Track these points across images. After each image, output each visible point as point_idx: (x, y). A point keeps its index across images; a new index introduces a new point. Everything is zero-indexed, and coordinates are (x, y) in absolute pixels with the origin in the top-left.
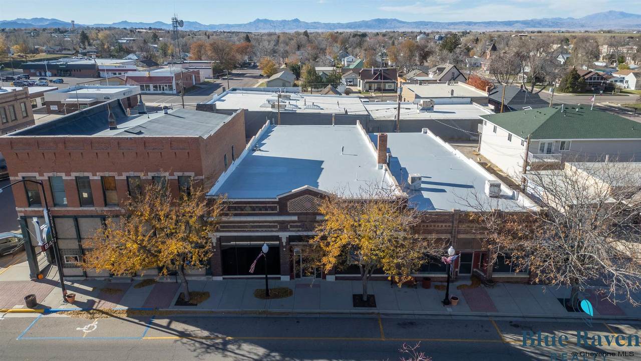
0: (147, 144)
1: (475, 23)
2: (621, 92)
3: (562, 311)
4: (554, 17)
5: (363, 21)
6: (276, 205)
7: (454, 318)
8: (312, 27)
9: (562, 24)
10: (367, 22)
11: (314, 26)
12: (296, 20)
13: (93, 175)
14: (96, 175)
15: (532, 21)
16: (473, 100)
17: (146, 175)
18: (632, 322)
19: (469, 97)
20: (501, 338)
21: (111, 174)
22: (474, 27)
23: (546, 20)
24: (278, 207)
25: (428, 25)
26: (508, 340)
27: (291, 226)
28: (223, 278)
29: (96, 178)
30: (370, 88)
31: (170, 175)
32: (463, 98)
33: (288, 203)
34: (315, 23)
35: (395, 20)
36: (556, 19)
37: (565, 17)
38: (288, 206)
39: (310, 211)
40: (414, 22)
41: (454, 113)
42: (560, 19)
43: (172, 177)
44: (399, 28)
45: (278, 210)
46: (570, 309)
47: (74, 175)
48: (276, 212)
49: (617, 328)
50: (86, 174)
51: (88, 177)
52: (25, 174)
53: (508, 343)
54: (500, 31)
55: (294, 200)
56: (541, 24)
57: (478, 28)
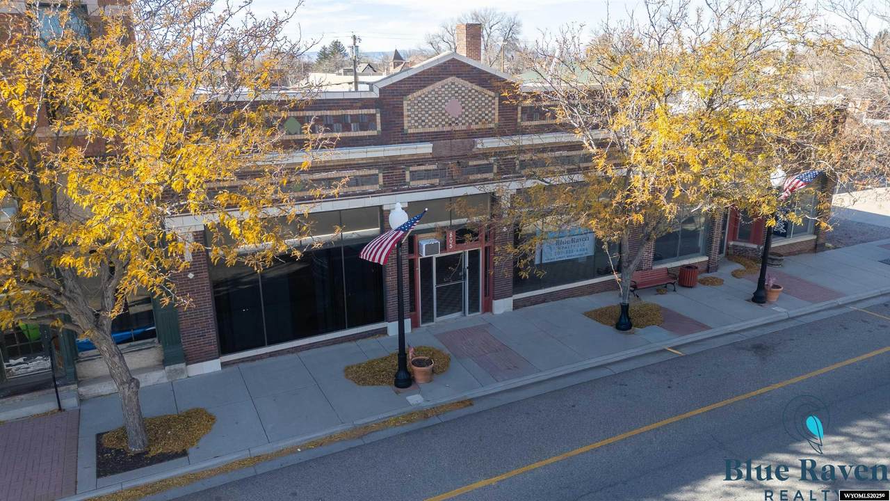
6: (372, 111)
24: (378, 115)
27: (415, 176)
28: (224, 365)
33: (405, 103)
38: (406, 113)
39: (461, 127)
45: (379, 128)
48: (375, 133)
55: (419, 93)
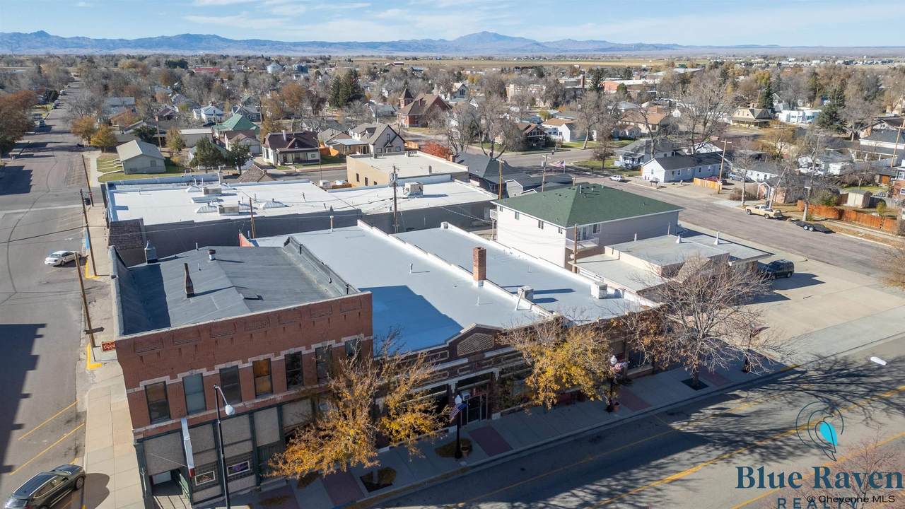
0: (312, 312)
1: (331, 44)
2: (562, 147)
3: (691, 393)
4: (425, 38)
5: (163, 37)
6: (446, 351)
7: (625, 422)
8: (74, 45)
9: (435, 47)
10: (170, 38)
11: (77, 44)
12: (42, 34)
13: (244, 363)
14: (247, 362)
15: (399, 42)
16: (454, 177)
17: (308, 347)
18: (740, 387)
19: (448, 174)
20: (671, 428)
21: (266, 356)
22: (330, 49)
23: (416, 42)
25: (265, 45)
26: (677, 428)
27: (461, 371)
28: (390, 448)
29: (247, 365)
30: (285, 160)
31: (337, 342)
32: (442, 174)
33: (458, 346)
34: (78, 38)
35: (215, 36)
36: (426, 40)
37: (435, 38)
38: (458, 349)
39: (479, 350)
40: (245, 41)
41: (445, 196)
42: (431, 41)
43: (339, 345)
44: (223, 49)
45: (448, 356)
46: (696, 388)
47: (218, 367)
48: (446, 358)
49: (735, 395)
50: (234, 363)
51: (237, 366)
52: (148, 382)
53: (678, 430)
54: (366, 57)
55: (463, 341)
56: (410, 47)
57: (336, 50)
